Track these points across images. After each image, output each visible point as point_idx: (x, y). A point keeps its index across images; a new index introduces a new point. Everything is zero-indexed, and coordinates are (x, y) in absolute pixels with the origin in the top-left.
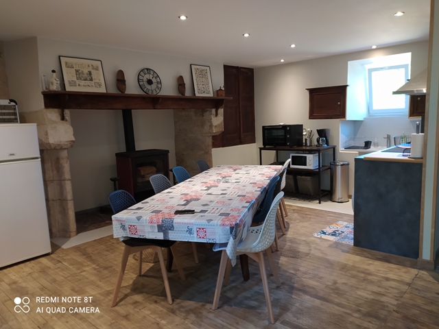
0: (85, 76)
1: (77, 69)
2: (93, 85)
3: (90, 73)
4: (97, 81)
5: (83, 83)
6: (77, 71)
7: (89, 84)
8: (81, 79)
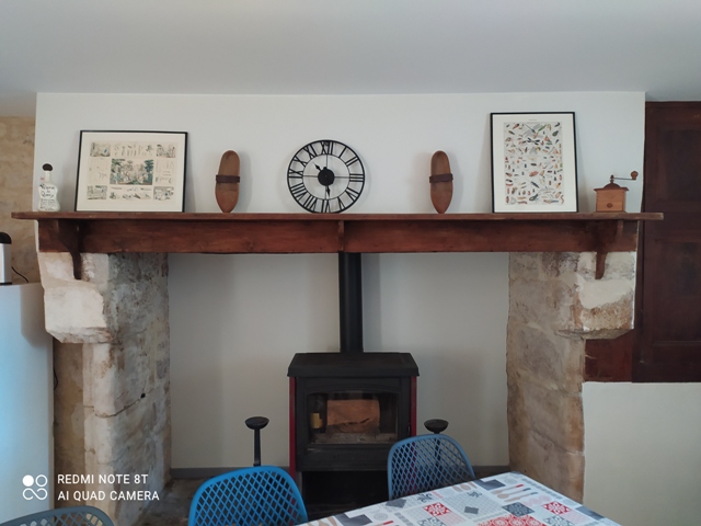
0: (135, 172)
1: (119, 157)
2: (151, 193)
3: (149, 166)
4: (164, 183)
5: (125, 189)
6: (116, 162)
7: (139, 192)
8: (120, 181)
